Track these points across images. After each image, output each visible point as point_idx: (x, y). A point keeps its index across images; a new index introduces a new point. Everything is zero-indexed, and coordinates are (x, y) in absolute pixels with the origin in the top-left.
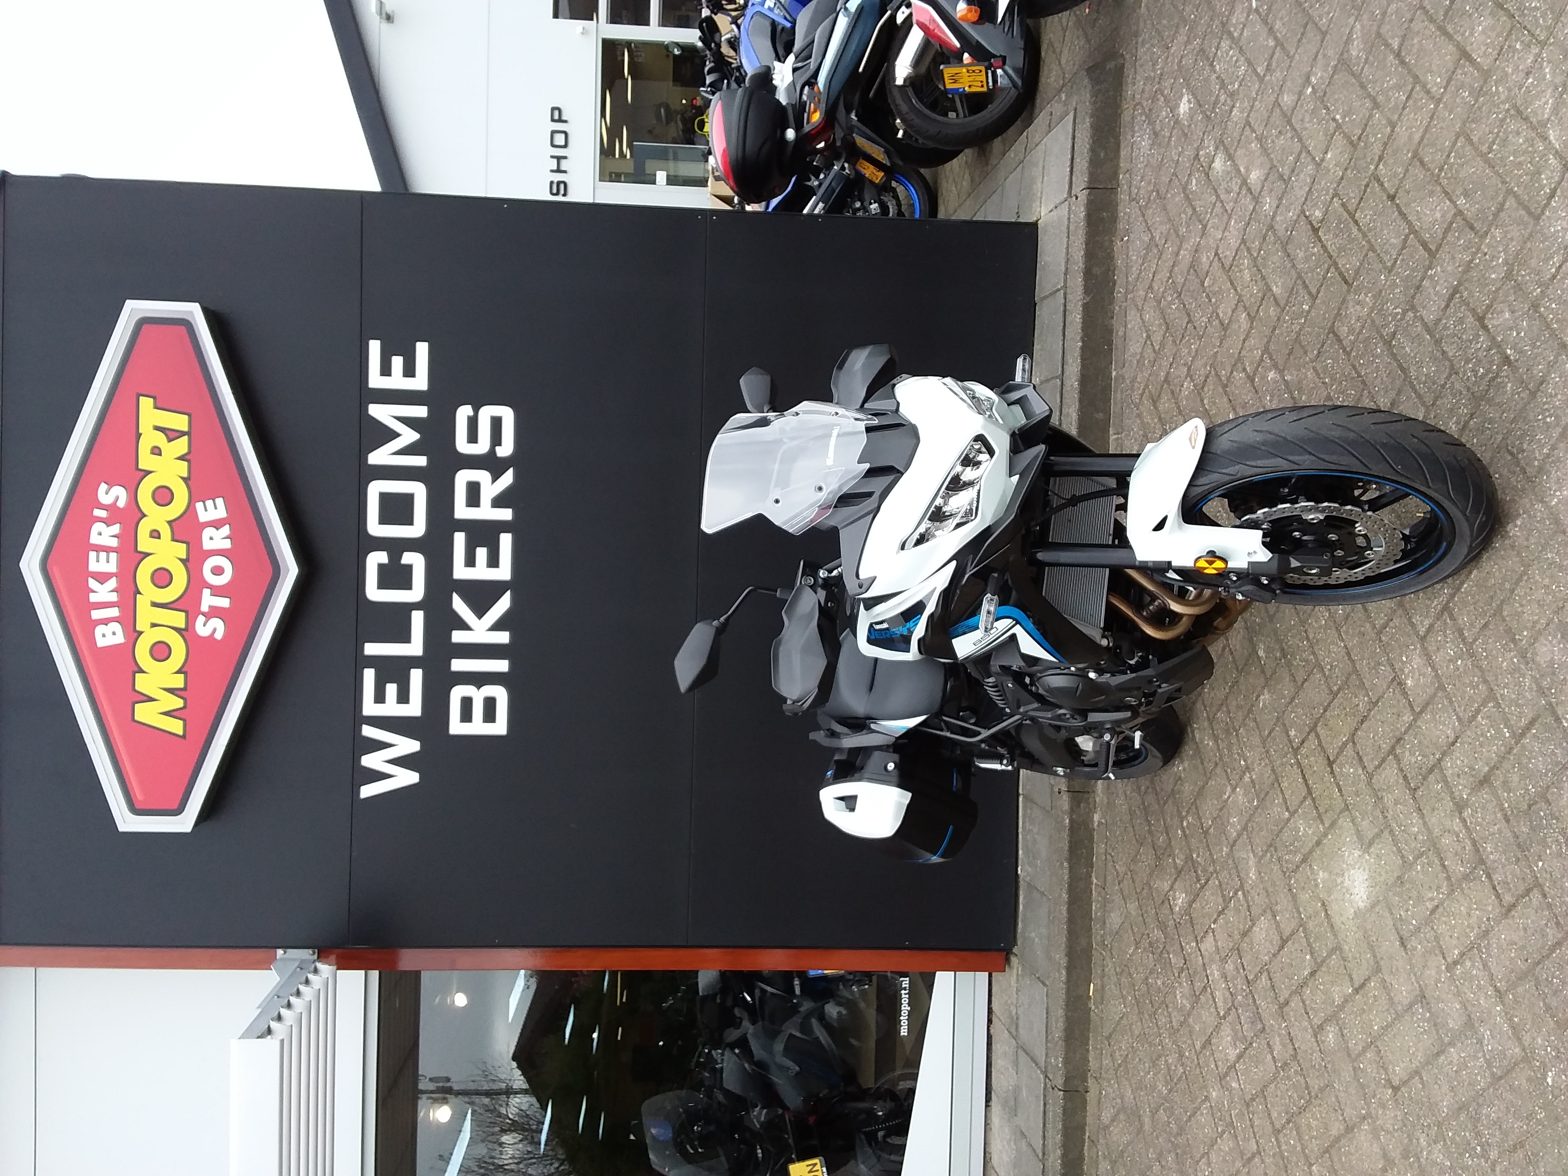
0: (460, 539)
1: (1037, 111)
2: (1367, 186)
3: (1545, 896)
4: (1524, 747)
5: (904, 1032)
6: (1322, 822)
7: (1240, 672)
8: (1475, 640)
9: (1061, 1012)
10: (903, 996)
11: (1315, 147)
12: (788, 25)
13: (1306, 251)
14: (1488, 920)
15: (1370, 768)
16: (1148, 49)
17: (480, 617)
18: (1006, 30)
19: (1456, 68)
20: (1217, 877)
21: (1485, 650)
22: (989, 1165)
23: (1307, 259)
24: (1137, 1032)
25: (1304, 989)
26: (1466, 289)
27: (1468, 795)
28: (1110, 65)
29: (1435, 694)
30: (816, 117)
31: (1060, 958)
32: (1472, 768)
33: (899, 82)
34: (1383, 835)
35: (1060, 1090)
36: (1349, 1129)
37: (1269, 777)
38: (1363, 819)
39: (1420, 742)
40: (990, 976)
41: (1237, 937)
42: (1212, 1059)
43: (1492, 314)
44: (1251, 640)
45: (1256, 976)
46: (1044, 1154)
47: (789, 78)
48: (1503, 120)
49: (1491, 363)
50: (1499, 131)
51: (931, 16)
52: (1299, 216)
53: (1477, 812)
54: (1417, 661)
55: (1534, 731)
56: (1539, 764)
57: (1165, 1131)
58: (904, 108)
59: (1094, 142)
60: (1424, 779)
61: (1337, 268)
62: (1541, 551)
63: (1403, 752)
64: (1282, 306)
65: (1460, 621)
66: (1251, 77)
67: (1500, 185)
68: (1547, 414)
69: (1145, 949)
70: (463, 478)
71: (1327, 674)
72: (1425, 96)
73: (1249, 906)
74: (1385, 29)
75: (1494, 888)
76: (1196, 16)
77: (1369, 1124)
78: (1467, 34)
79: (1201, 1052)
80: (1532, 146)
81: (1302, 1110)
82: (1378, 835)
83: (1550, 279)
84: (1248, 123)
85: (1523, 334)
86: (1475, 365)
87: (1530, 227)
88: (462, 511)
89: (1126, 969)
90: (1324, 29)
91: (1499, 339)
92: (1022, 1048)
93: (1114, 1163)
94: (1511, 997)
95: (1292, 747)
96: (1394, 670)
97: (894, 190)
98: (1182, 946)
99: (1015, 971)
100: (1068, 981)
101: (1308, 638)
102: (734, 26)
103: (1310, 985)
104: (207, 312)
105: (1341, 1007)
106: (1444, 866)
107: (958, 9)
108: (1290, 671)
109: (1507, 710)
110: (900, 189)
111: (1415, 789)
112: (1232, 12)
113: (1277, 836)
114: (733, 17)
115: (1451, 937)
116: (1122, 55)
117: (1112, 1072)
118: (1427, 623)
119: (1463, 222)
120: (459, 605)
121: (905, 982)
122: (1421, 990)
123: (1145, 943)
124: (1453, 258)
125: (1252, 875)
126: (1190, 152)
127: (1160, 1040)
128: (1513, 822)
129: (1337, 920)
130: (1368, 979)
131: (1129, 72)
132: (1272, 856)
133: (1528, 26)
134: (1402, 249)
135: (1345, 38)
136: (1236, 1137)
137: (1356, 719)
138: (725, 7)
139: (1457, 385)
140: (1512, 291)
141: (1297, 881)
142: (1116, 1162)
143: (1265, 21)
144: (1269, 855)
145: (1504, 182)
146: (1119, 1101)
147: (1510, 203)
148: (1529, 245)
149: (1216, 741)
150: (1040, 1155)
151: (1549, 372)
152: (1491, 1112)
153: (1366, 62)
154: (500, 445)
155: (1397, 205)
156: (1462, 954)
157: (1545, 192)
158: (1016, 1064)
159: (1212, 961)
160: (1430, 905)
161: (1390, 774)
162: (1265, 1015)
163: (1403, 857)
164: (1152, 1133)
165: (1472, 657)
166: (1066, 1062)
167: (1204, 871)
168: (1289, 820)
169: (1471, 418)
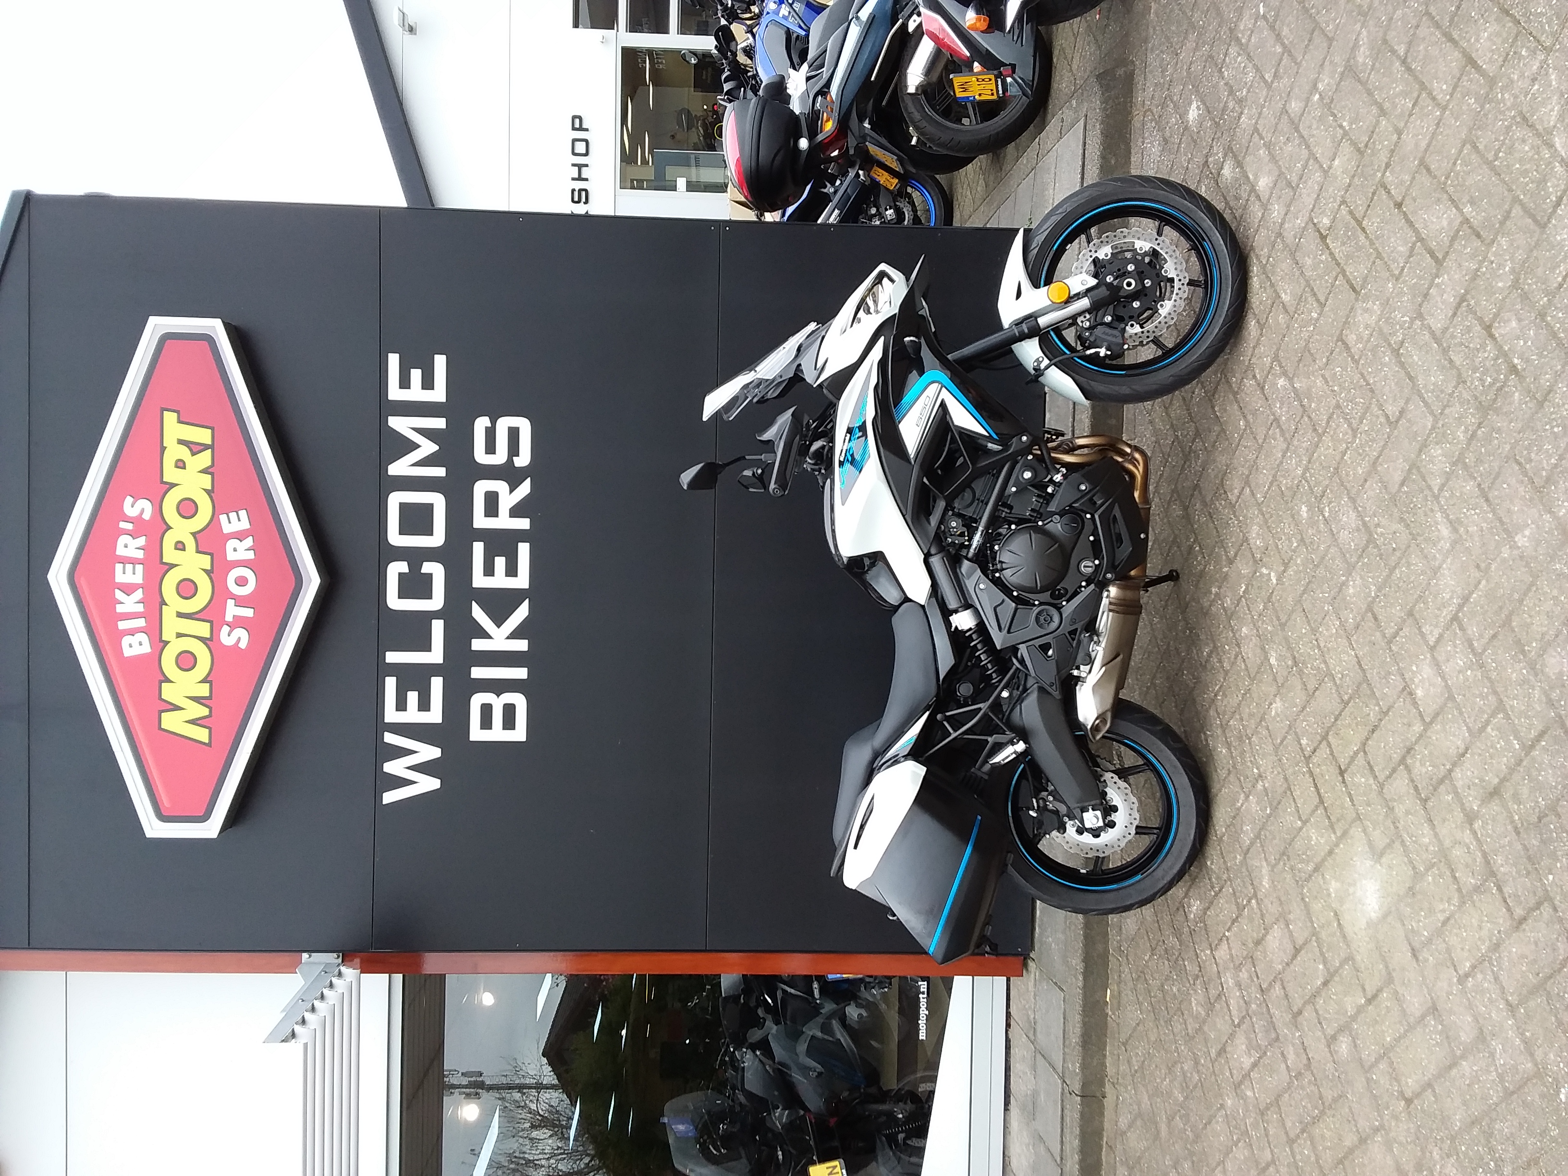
0: (478, 548)
1: (1049, 116)
2: (1374, 194)
3: (1555, 909)
4: (1534, 759)
5: (922, 1036)
6: (1335, 833)
7: (1252, 679)
8: (1484, 650)
9: (1078, 1018)
10: (921, 1000)
11: (1323, 154)
12: (803, 33)
13: (1315, 258)
14: (1499, 932)
15: (1381, 777)
16: (1158, 55)
17: (499, 627)
18: (1015, 38)
19: (1462, 75)
20: (1231, 884)
21: (1493, 661)
22: (1008, 1169)
23: (1315, 267)
24: (1153, 1039)
25: (1317, 999)
26: (1473, 298)
27: (1479, 806)
28: (1120, 72)
29: (1445, 704)
30: (829, 126)
31: (1077, 962)
32: (1482, 780)
33: (911, 90)
34: (1394, 846)
35: (1077, 1095)
36: (1363, 1141)
37: (1281, 786)
38: (1374, 829)
39: (1431, 753)
40: (1008, 980)
41: (1251, 945)
42: (1227, 1067)
43: (1499, 323)
44: (1263, 648)
45: (1270, 984)
46: (1062, 1159)
47: (802, 86)
48: (1508, 128)
49: (1498, 372)
50: (1505, 139)
51: (941, 26)
52: (1307, 223)
53: (1487, 824)
54: (1427, 671)
55: (1544, 743)
56: (1549, 777)
57: (1182, 1139)
58: (917, 116)
59: (1104, 149)
60: (1435, 790)
61: (1345, 275)
62: (1550, 562)
63: (1415, 762)
64: (1292, 314)
65: (1470, 632)
66: (1259, 83)
67: (1506, 192)
68: (1555, 423)
69: (1160, 956)
70: (481, 488)
71: (1338, 682)
72: (1431, 102)
73: (1262, 915)
74: (1391, 35)
75: (1505, 901)
76: (1204, 22)
77: (1382, 1136)
78: (1473, 40)
79: (1216, 1060)
80: (1538, 153)
81: (1316, 1120)
82: (1389, 846)
83: (1556, 288)
84: (1256, 130)
85: (1529, 343)
86: (1483, 373)
87: (1536, 235)
88: (480, 521)
89: (1142, 975)
90: (1330, 35)
91: (1506, 349)
92: (1040, 1053)
93: (1131, 1169)
94: (1522, 1011)
95: (1304, 756)
96: (1404, 679)
97: (909, 196)
98: (1197, 954)
99: (1033, 975)
100: (1085, 986)
101: (1319, 647)
102: (749, 35)
103: (1323, 994)
104: (228, 327)
105: (1354, 1018)
106: (1455, 878)
107: (967, 18)
108: (1302, 679)
109: (1516, 722)
110: (916, 195)
111: (1426, 800)
112: (1240, 17)
113: (1290, 844)
114: (748, 26)
115: (1462, 949)
116: (1133, 62)
117: (1129, 1078)
118: (1436, 633)
119: (1469, 231)
120: (478, 613)
121: (923, 986)
122: (1434, 1003)
123: (1160, 950)
124: (1460, 265)
125: (1266, 883)
126: (1199, 159)
127: (1177, 1048)
128: (1523, 835)
129: (1349, 930)
130: (1380, 990)
131: (1139, 79)
132: (1285, 864)
133: (1534, 33)
134: (1410, 256)
135: (1351, 45)
136: (1251, 1145)
137: (1367, 728)
138: (740, 16)
139: (1466, 395)
140: (1519, 300)
141: (1309, 890)
142: (1133, 1168)
143: (1272, 28)
144: (1282, 863)
145: (1510, 190)
146: (1135, 1107)
147: (1517, 211)
148: (1535, 253)
149: (1230, 749)
150: (1058, 1159)
151: (1556, 381)
152: (1502, 1127)
153: (1372, 69)
154: (518, 455)
155: (1405, 213)
156: (1474, 967)
157: (1551, 201)
158: (1034, 1068)
159: (1226, 968)
160: (1441, 917)
161: (1400, 784)
162: (1279, 1024)
163: (1414, 868)
164: (1169, 1140)
165: (1481, 668)
166: (1084, 1067)
167: (1218, 878)
168: (1301, 829)
169: (1479, 427)
